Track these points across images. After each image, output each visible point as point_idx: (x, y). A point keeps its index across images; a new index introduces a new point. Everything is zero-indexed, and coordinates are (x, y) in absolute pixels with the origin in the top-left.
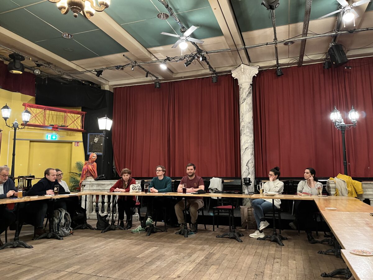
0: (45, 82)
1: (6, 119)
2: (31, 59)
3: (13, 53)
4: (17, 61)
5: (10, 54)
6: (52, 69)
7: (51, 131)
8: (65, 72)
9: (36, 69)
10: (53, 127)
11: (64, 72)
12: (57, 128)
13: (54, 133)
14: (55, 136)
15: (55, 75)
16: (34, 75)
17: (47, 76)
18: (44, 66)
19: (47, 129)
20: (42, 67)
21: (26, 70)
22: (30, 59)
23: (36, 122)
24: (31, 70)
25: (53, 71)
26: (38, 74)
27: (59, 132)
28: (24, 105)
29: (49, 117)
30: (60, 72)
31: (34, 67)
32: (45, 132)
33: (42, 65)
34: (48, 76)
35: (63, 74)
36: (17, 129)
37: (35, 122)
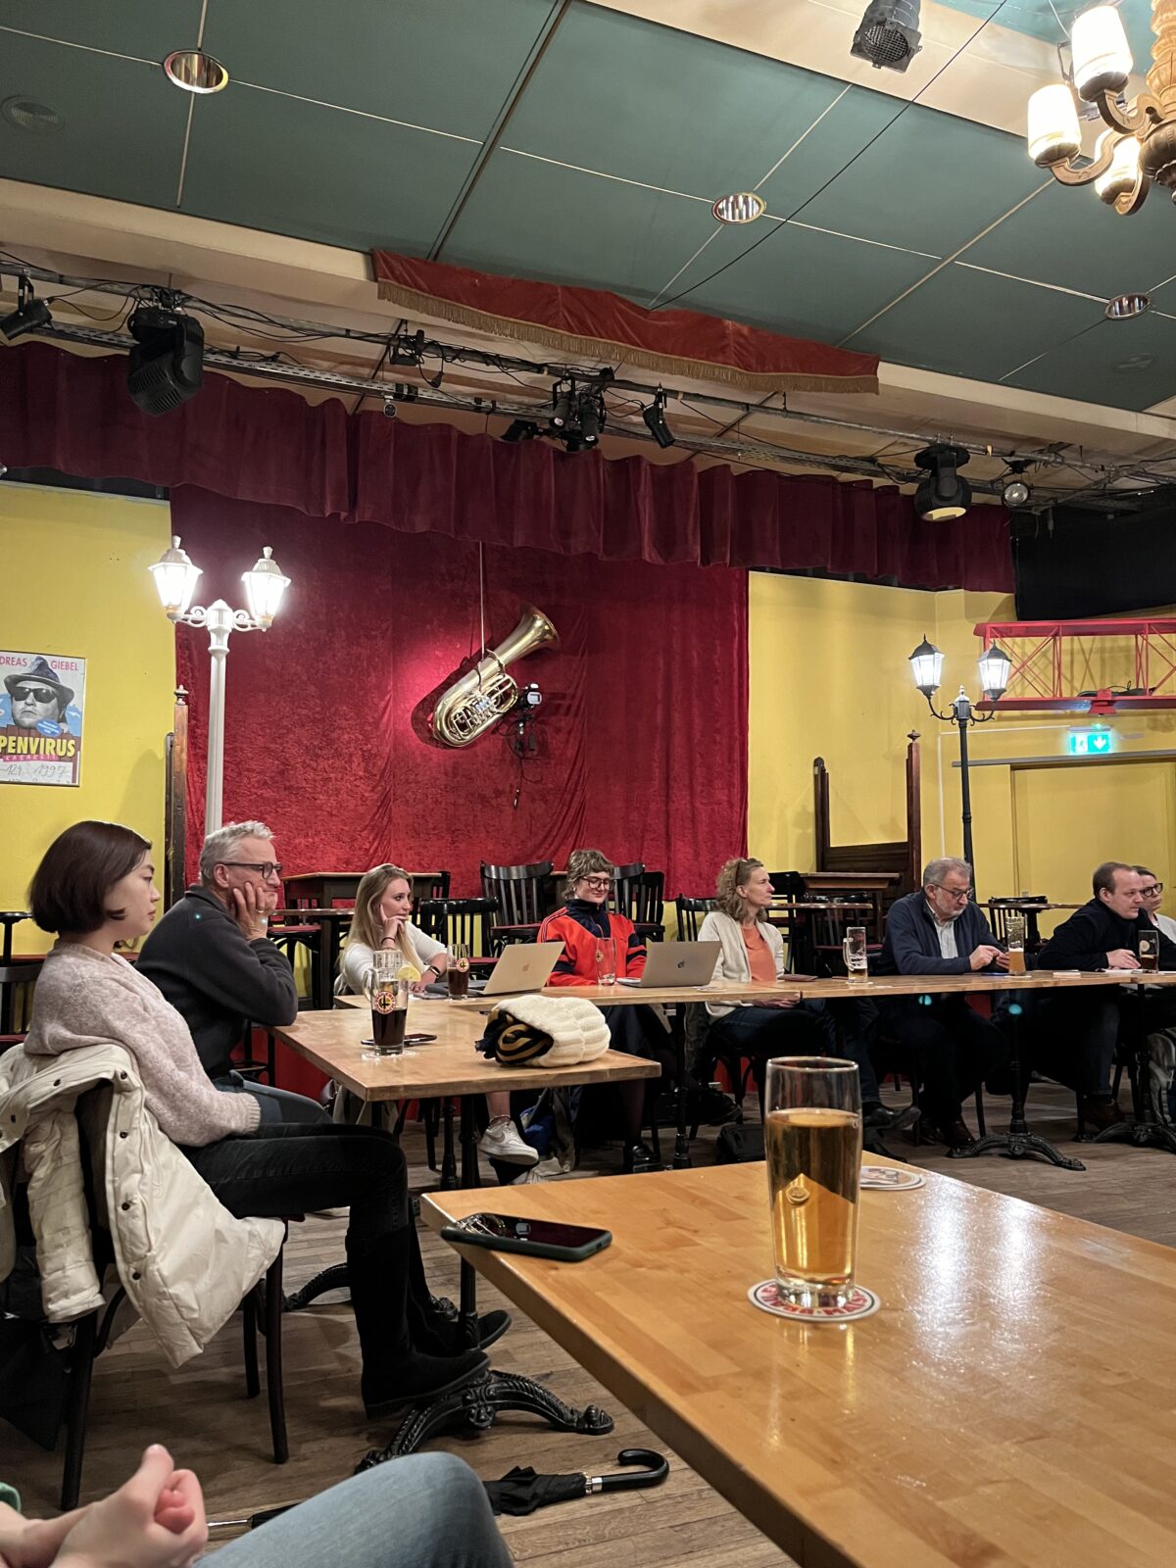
0: (1046, 525)
1: (927, 691)
2: (989, 449)
3: (927, 445)
4: (944, 472)
5: (918, 455)
6: (1069, 466)
7: (1086, 720)
8: (1122, 464)
9: (1008, 485)
10: (1093, 702)
11: (1118, 464)
12: (1111, 703)
13: (1098, 726)
14: (1104, 737)
15: (1081, 490)
16: (1005, 510)
17: (1051, 502)
18: (1038, 464)
19: (1068, 711)
20: (1030, 468)
21: (977, 498)
22: (986, 452)
23: (1027, 691)
24: (992, 492)
25: (1073, 475)
26: (1017, 501)
27: (1118, 719)
28: (979, 631)
29: (1072, 662)
30: (1103, 469)
31: (1000, 479)
32: (1063, 724)
33: (1029, 462)
34: (1055, 499)
35: (1118, 475)
36: (970, 721)
37: (1023, 692)
